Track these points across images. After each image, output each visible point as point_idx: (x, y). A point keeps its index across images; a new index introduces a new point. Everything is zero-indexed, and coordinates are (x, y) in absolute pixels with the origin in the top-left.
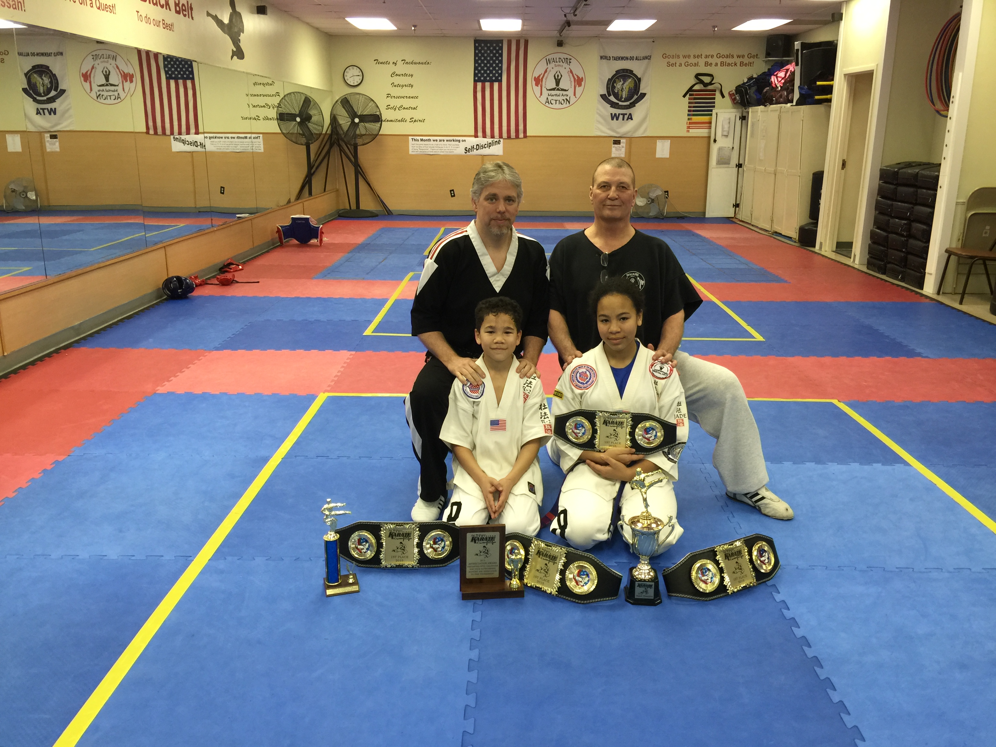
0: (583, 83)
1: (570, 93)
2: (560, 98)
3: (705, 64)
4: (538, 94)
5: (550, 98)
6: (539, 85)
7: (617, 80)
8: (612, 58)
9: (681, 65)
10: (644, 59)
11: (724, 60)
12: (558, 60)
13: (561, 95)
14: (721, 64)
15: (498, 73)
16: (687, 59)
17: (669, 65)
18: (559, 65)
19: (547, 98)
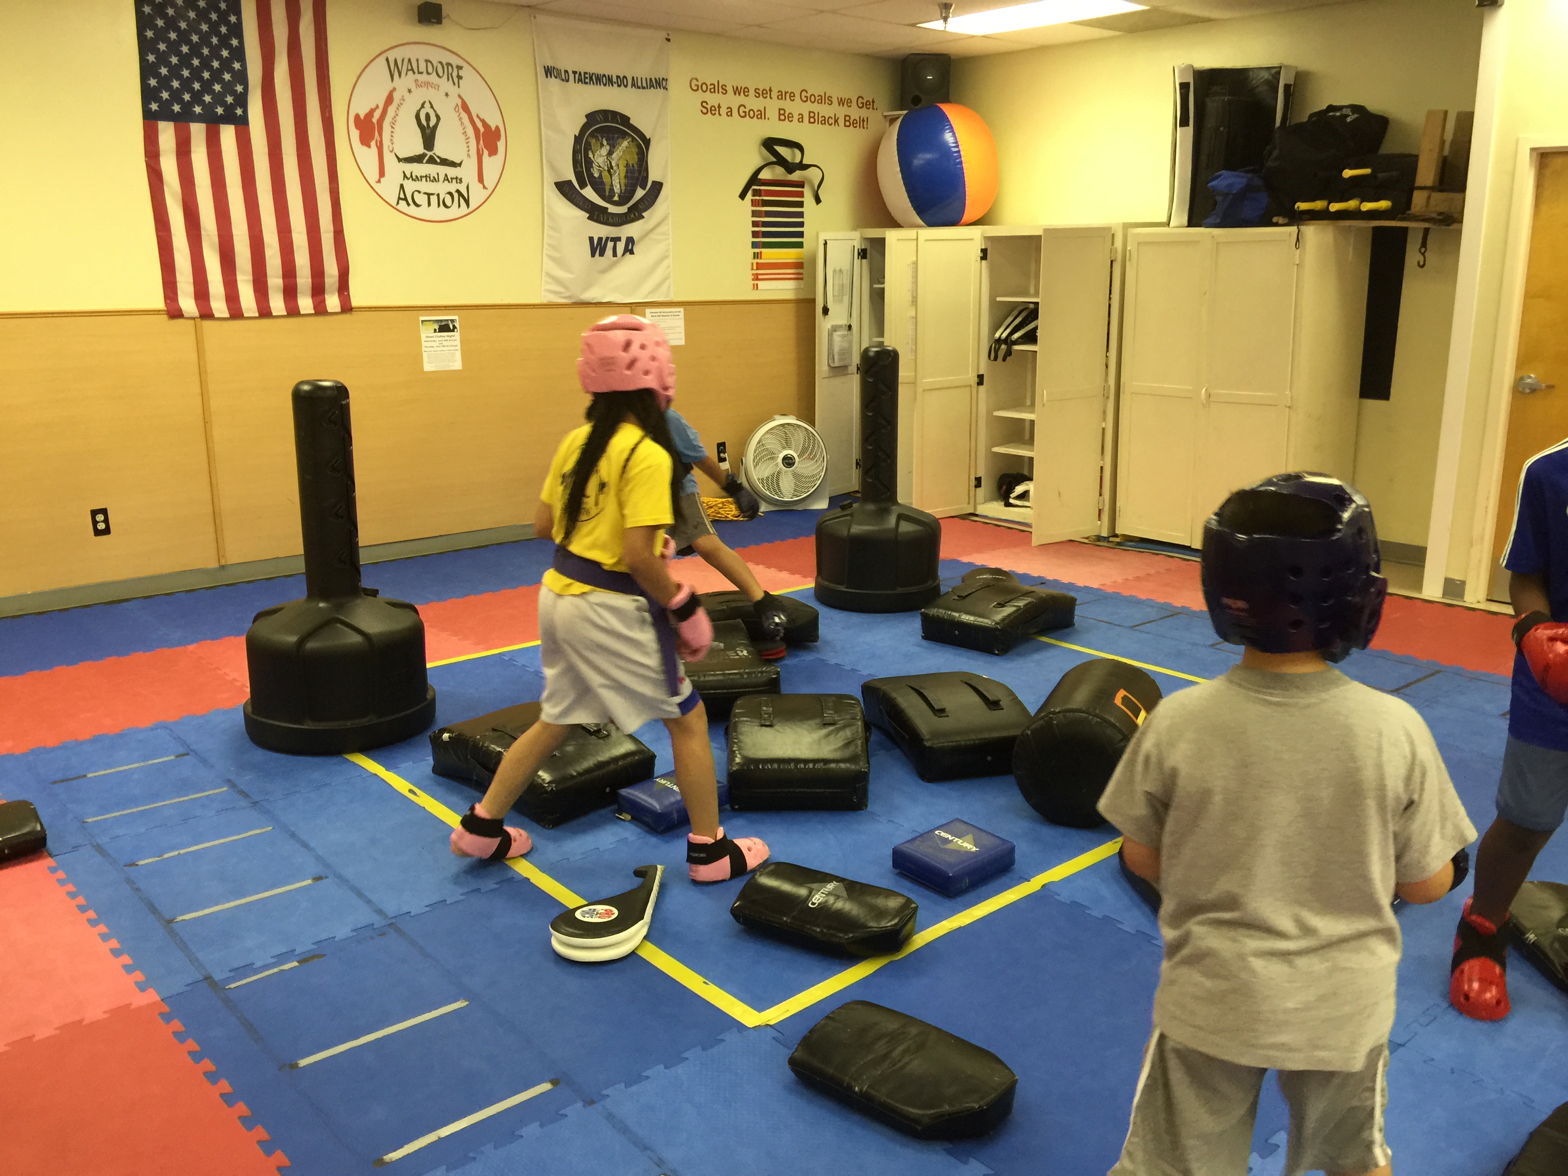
0: (501, 145)
1: (468, 172)
2: (442, 188)
3: (780, 114)
4: (372, 173)
5: (410, 186)
6: (373, 144)
7: (593, 141)
8: (571, 76)
9: (730, 113)
10: (652, 86)
11: (816, 108)
12: (422, 68)
13: (442, 178)
14: (810, 117)
15: (234, 93)
16: (741, 99)
17: (705, 111)
18: (428, 84)
19: (402, 186)
